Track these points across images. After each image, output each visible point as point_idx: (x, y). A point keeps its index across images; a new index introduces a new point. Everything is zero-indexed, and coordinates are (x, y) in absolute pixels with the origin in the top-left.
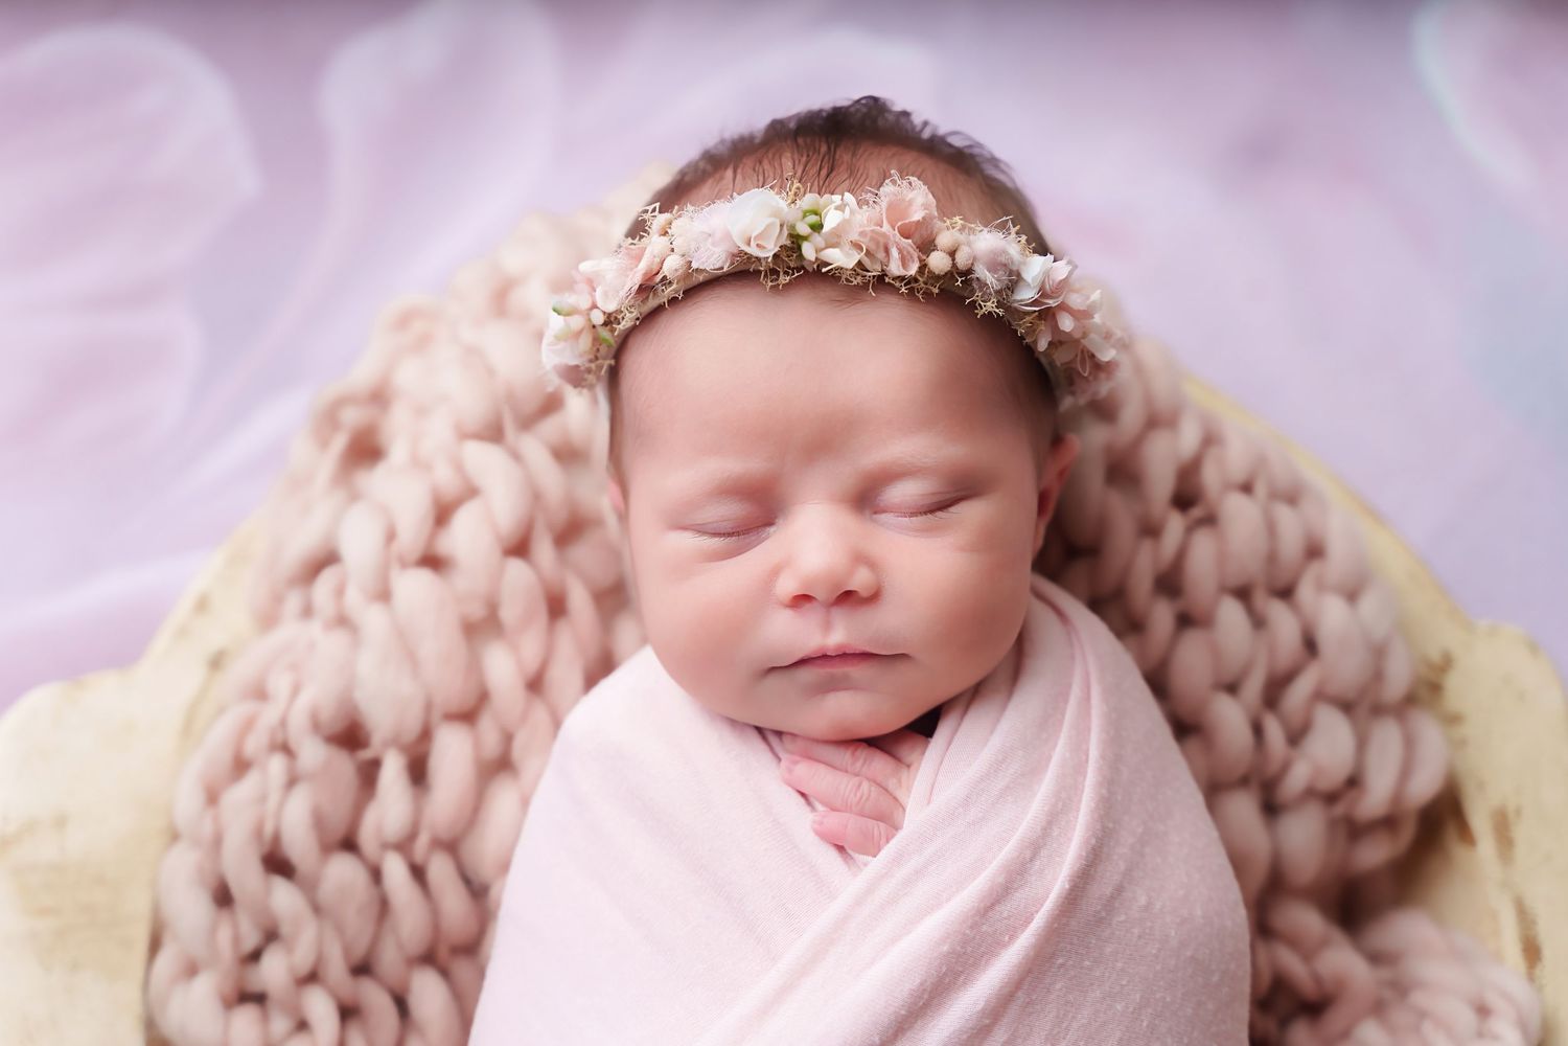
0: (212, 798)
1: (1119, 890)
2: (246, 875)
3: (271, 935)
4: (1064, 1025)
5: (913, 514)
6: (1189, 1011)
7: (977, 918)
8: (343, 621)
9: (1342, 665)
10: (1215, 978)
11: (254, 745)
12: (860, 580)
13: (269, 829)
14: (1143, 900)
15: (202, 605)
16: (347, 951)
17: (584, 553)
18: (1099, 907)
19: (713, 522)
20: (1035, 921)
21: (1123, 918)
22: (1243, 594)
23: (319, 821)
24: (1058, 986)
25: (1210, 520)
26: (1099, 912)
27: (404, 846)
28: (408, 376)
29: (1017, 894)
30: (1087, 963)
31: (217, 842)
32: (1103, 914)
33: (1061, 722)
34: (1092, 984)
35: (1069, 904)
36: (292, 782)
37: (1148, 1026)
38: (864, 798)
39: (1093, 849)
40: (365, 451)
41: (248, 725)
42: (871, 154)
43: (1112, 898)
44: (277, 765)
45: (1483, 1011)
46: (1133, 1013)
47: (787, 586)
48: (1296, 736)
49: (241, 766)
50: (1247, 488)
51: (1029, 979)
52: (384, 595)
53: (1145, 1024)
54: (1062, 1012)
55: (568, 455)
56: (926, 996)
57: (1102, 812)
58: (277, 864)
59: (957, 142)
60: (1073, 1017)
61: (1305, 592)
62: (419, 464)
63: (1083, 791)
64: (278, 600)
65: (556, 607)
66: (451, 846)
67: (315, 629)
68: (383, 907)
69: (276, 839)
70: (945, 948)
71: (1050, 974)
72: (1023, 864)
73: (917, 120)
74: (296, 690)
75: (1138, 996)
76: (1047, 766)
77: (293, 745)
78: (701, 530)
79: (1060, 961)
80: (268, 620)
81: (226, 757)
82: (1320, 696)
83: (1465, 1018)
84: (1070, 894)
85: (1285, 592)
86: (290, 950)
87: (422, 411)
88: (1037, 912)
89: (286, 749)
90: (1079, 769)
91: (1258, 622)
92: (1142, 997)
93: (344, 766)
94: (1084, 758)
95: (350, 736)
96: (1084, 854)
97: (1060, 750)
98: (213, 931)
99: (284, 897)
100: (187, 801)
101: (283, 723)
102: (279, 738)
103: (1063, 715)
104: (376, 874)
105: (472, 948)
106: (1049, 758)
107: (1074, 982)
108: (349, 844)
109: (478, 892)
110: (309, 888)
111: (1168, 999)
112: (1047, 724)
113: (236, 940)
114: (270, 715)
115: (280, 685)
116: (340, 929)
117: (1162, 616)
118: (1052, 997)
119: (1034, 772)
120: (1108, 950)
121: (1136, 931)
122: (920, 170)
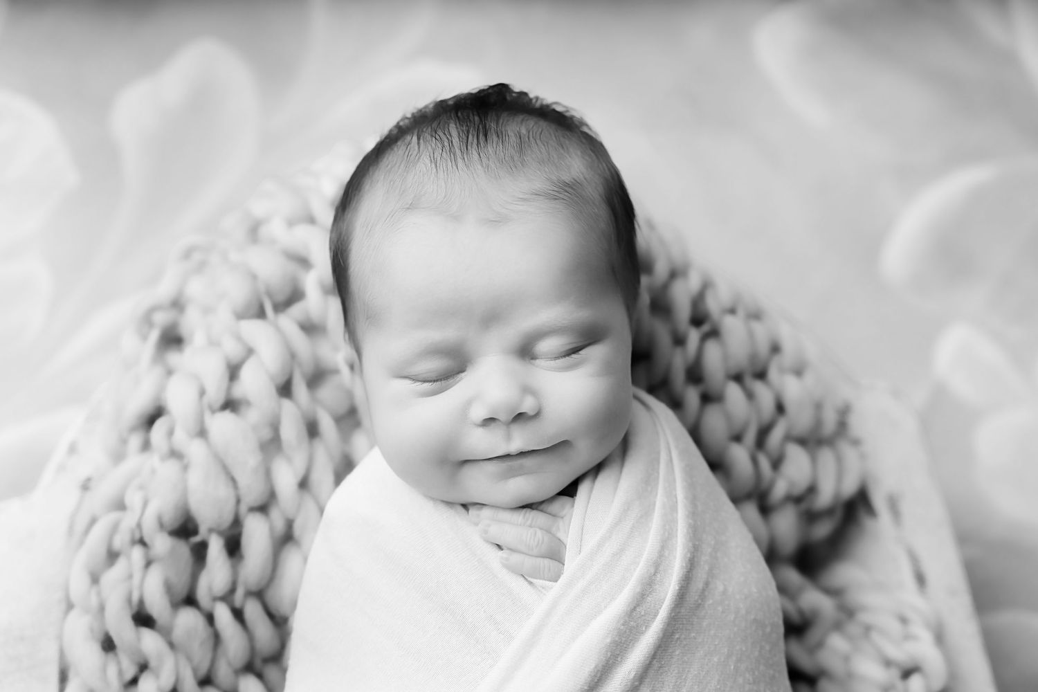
0: (95, 579)
1: (707, 584)
2: (123, 630)
3: (143, 667)
4: (684, 677)
5: (557, 358)
6: (756, 653)
7: (627, 618)
8: (175, 454)
9: (799, 418)
10: (768, 630)
11: (120, 541)
12: (528, 406)
13: (135, 598)
14: (721, 588)
15: (72, 449)
16: (195, 670)
17: (327, 392)
18: (696, 598)
19: (422, 374)
20: (660, 614)
21: (711, 602)
22: (738, 378)
23: (168, 588)
24: (677, 653)
25: (714, 333)
26: (697, 601)
27: (227, 597)
28: (196, 289)
29: (649, 598)
30: (693, 635)
31: (102, 609)
32: (700, 601)
33: (658, 478)
34: (697, 648)
35: (680, 598)
36: (148, 563)
37: (734, 668)
38: (540, 542)
39: (690, 560)
40: (172, 340)
41: (115, 528)
42: (508, 121)
43: (704, 590)
44: (137, 554)
45: (904, 620)
46: (724, 662)
47: (479, 413)
48: (777, 463)
49: (112, 556)
50: (732, 311)
51: (659, 652)
52: (202, 433)
53: (732, 667)
54: (681, 669)
55: (311, 328)
56: (599, 675)
57: (692, 535)
58: (143, 619)
59: (559, 109)
60: (688, 671)
61: (773, 374)
62: (213, 343)
63: (677, 523)
64: (124, 442)
65: (312, 430)
66: (259, 594)
67: (153, 460)
68: (217, 639)
69: (141, 602)
70: (608, 640)
71: (671, 646)
72: (650, 577)
73: (532, 95)
74: (145, 504)
75: (726, 650)
76: (654, 509)
77: (147, 539)
78: (414, 379)
79: (677, 636)
80: (118, 456)
81: (102, 551)
82: (789, 438)
83: (894, 626)
84: (680, 593)
85: (761, 375)
86: (157, 676)
87: (207, 310)
88: (660, 608)
89: (142, 542)
90: (674, 508)
91: (750, 396)
92: (728, 650)
93: (183, 549)
94: (675, 500)
95: (185, 529)
96: (684, 565)
97: (660, 499)
98: (104, 670)
99: (150, 641)
100: (79, 584)
101: (139, 526)
102: (137, 536)
103: (658, 473)
104: (210, 618)
105: (277, 657)
106: (654, 504)
107: (686, 648)
108: (190, 600)
109: (280, 622)
110: (166, 634)
111: (744, 649)
112: (649, 481)
113: (120, 673)
114: (128, 521)
115: (134, 499)
116: (189, 659)
117: (692, 397)
118: (675, 660)
119: (646, 514)
120: (705, 624)
121: (720, 609)
122: (540, 130)
